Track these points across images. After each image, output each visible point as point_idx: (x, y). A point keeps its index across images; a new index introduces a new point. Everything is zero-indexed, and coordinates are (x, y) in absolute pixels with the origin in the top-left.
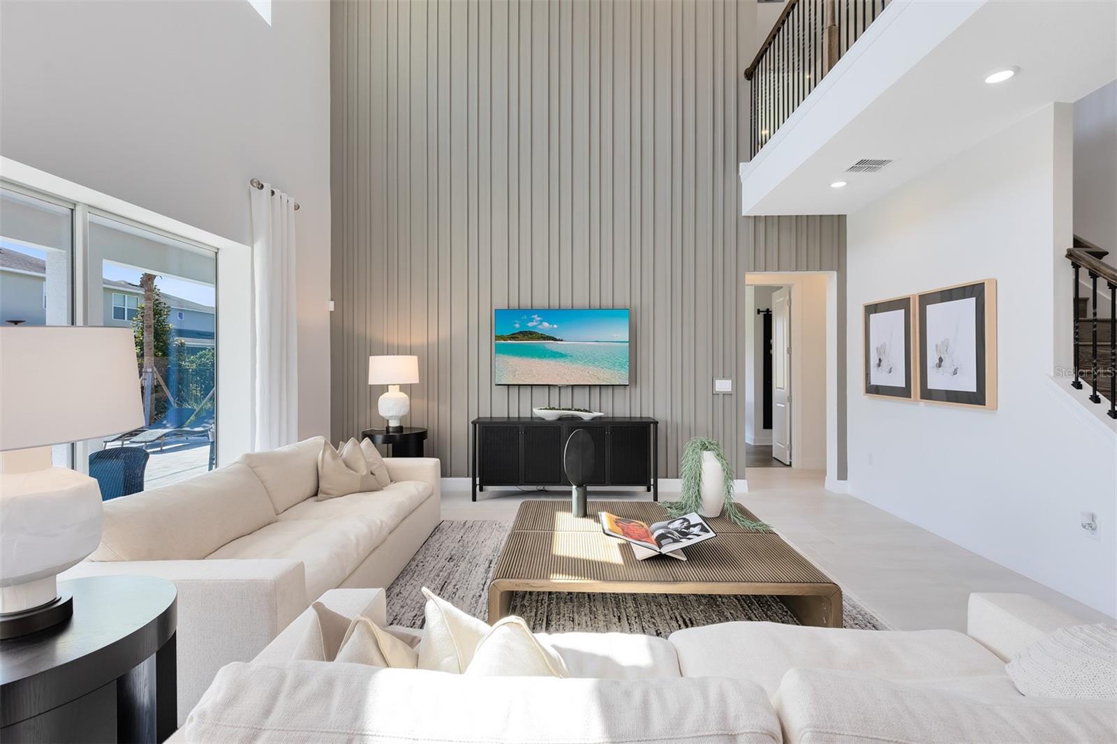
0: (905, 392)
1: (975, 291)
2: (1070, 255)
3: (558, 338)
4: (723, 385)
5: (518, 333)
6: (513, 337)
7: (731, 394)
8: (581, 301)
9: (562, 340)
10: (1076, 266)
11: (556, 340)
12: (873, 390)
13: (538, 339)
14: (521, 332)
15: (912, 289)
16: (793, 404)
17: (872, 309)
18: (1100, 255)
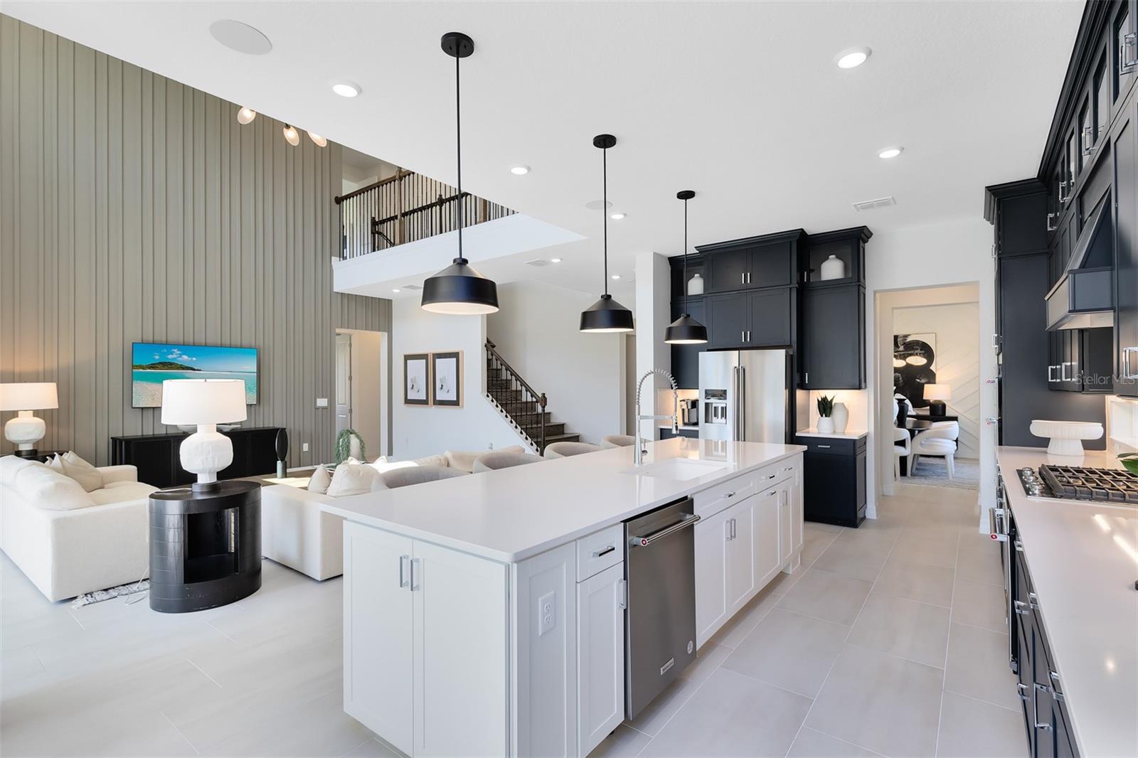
0: (425, 402)
1: (455, 355)
2: (486, 346)
3: (196, 368)
4: (322, 402)
5: (158, 364)
6: (152, 366)
7: (327, 408)
8: (213, 338)
9: (200, 370)
10: (487, 351)
11: (194, 370)
12: (407, 401)
13: (178, 369)
14: (161, 363)
15: (430, 350)
16: (352, 414)
18: (493, 346)
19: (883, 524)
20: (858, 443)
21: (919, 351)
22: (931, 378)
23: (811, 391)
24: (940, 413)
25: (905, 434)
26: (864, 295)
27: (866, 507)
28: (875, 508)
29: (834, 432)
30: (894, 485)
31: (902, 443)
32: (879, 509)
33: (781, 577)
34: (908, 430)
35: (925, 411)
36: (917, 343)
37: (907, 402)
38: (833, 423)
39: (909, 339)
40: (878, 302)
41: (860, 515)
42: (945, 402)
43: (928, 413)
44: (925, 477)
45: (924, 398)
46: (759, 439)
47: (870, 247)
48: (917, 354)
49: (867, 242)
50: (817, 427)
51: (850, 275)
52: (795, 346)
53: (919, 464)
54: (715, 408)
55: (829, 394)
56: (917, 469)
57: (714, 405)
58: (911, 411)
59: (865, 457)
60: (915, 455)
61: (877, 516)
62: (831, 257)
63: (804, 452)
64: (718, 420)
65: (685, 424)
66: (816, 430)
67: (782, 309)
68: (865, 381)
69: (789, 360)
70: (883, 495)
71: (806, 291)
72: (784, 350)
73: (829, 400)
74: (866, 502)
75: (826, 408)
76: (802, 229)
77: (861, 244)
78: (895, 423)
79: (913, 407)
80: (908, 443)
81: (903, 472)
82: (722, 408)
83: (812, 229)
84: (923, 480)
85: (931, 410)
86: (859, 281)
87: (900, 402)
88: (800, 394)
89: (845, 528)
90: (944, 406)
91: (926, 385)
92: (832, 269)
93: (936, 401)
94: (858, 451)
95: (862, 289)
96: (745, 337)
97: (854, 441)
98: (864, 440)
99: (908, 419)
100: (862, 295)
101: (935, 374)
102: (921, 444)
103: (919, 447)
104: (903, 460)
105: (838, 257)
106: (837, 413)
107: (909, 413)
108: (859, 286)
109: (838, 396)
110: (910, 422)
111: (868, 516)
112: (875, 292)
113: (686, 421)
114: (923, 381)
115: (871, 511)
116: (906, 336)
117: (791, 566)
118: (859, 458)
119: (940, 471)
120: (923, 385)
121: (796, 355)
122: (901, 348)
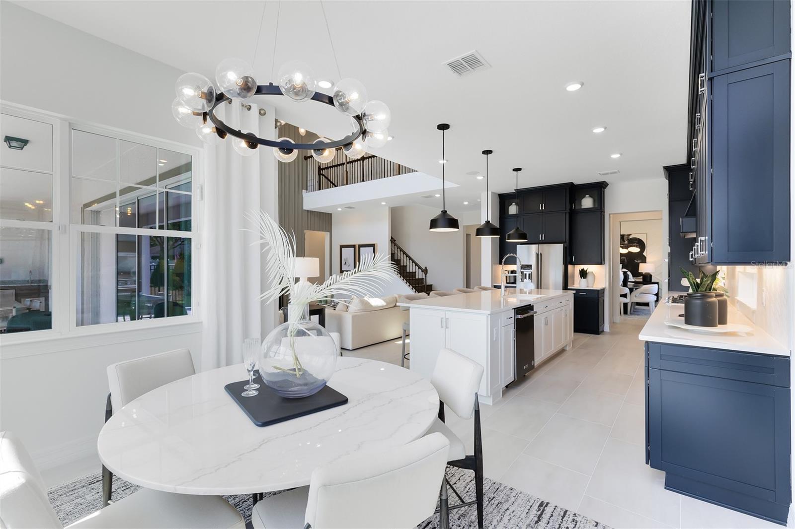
1: (373, 246)
15: (357, 242)
17: (342, 247)
18: (395, 241)
19: (612, 333)
20: (600, 293)
21: (635, 244)
22: (644, 260)
23: (575, 266)
24: (649, 280)
25: (626, 290)
26: (604, 216)
27: (604, 326)
28: (608, 326)
29: (588, 287)
30: (619, 318)
31: (625, 296)
32: (611, 327)
33: (562, 351)
34: (629, 288)
35: (640, 279)
36: (636, 239)
37: (629, 273)
38: (588, 283)
39: (631, 237)
40: (611, 219)
41: (601, 330)
42: (652, 274)
43: (641, 280)
44: (638, 315)
45: (639, 271)
46: (547, 288)
47: (607, 191)
48: (634, 246)
49: (605, 188)
50: (579, 284)
51: (597, 206)
52: (568, 242)
53: (635, 309)
54: (525, 274)
55: (585, 267)
56: (633, 311)
57: (525, 273)
58: (631, 278)
59: (604, 300)
60: (632, 303)
61: (610, 330)
62: (587, 196)
63: (574, 294)
64: (527, 280)
65: (507, 283)
66: (578, 286)
67: (561, 223)
68: (604, 260)
69: (565, 249)
70: (614, 323)
71: (574, 214)
72: (562, 245)
73: (585, 270)
74: (604, 323)
75: (583, 274)
76: (572, 183)
77: (603, 189)
78: (621, 285)
79: (633, 277)
80: (628, 295)
81: (625, 312)
82: (529, 274)
83: (577, 182)
84: (636, 316)
85: (643, 278)
86: (601, 209)
87: (625, 273)
88: (570, 267)
89: (593, 335)
90: (651, 276)
91: (640, 264)
92: (587, 202)
93: (646, 273)
94: (600, 296)
95: (603, 213)
96: (541, 237)
97: (598, 290)
98: (603, 290)
99: (629, 283)
100: (603, 216)
101: (646, 258)
102: (636, 296)
103: (635, 298)
104: (625, 305)
105: (591, 196)
106: (589, 277)
107: (629, 280)
108: (601, 211)
109: (590, 268)
110: (630, 285)
111: (605, 330)
112: (610, 214)
113: (508, 282)
114: (639, 262)
115: (607, 327)
116: (629, 235)
117: (568, 346)
118: (600, 299)
119: (647, 312)
120: (639, 263)
121: (568, 248)
122: (626, 242)
